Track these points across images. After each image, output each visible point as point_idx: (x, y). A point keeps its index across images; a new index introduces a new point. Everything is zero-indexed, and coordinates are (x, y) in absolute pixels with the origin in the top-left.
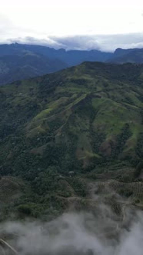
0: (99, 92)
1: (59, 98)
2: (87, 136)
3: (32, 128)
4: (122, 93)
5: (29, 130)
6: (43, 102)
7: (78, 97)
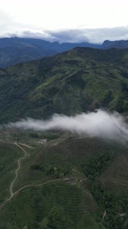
0: (88, 69)
1: (55, 74)
2: (78, 100)
3: (34, 95)
4: (107, 70)
5: (32, 96)
6: (42, 78)
7: (71, 73)
